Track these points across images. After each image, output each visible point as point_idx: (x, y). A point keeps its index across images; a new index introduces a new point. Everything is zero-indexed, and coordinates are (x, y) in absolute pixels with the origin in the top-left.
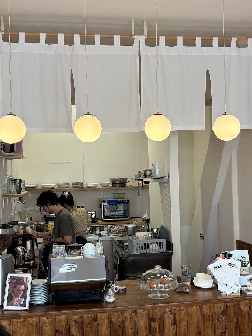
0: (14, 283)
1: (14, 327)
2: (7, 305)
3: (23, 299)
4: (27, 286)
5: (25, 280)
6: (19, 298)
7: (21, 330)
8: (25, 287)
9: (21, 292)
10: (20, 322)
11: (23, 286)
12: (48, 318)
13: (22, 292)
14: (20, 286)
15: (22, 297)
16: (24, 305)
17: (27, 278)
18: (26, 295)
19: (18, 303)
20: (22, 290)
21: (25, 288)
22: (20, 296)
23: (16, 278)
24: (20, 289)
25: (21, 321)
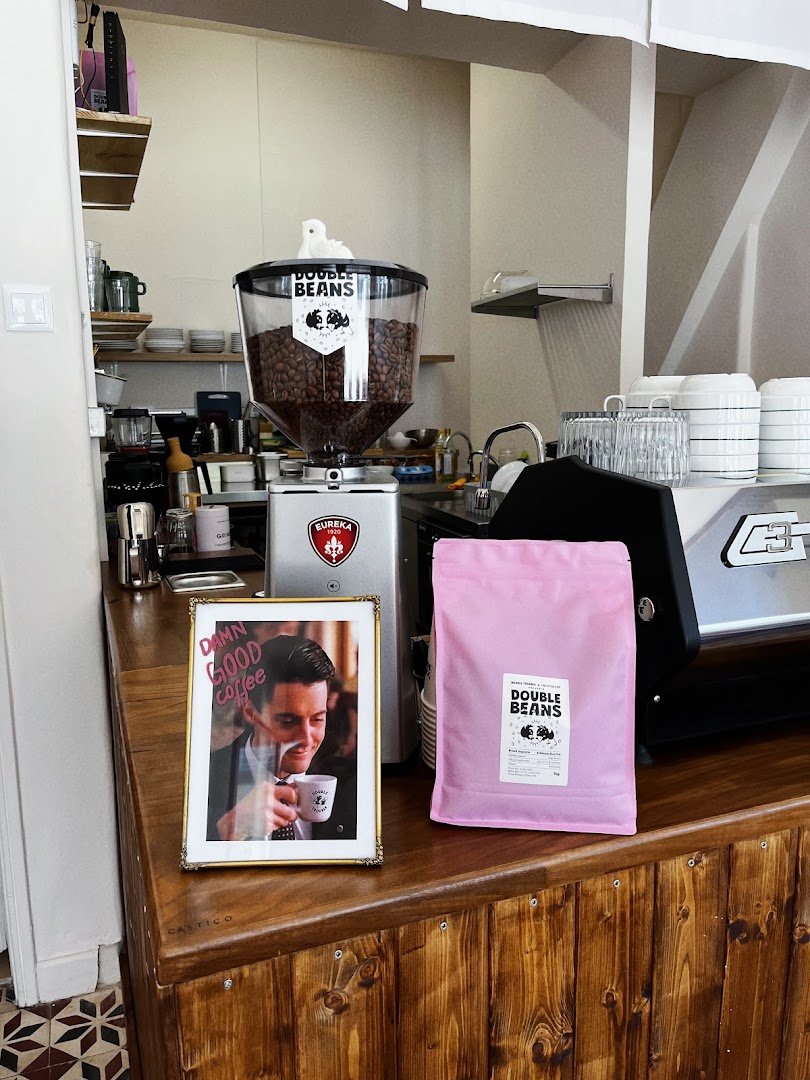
0: (251, 671)
1: (500, 957)
2: (213, 835)
3: (329, 786)
4: (347, 688)
5: (329, 647)
6: (302, 778)
7: (540, 965)
8: (335, 696)
9: (309, 729)
10: (537, 914)
11: (320, 689)
12: (696, 863)
13: (315, 733)
14: (298, 687)
15: (320, 766)
16: (342, 824)
17: (342, 627)
18: (346, 749)
19: (291, 811)
20: (314, 720)
21: (339, 702)
22: (306, 763)
23: (259, 632)
24: (303, 708)
25: (545, 904)
